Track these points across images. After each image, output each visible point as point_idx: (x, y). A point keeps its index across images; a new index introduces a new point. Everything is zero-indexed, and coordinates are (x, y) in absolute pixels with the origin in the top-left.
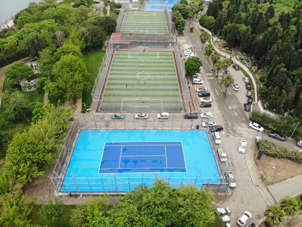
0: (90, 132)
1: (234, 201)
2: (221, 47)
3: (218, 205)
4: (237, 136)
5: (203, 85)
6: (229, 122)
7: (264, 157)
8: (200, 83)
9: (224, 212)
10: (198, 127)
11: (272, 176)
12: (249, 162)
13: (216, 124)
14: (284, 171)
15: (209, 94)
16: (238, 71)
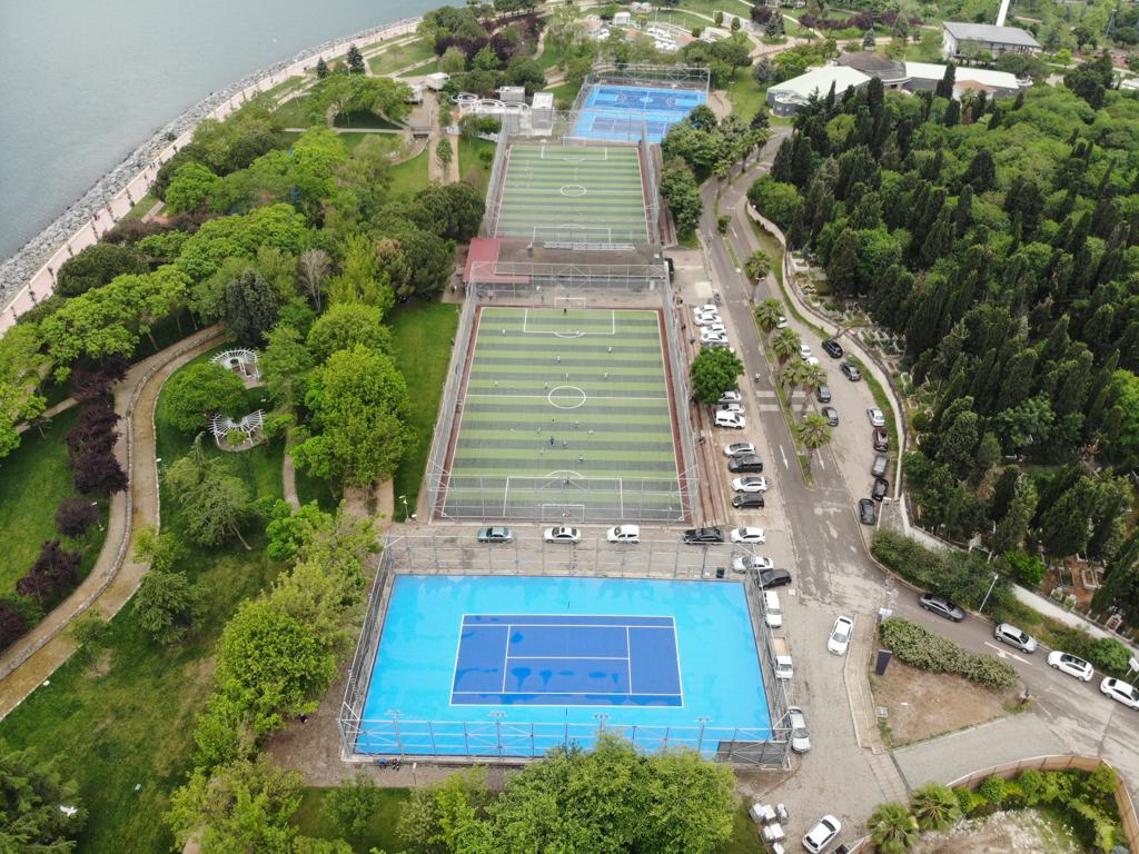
0: (421, 581)
1: (801, 787)
2: (810, 295)
3: (758, 796)
4: (830, 604)
5: (745, 432)
6: (811, 558)
7: (893, 667)
8: (735, 425)
9: (770, 815)
10: (720, 573)
11: (910, 723)
12: (852, 680)
13: (771, 566)
14: (943, 711)
15: (760, 465)
16: (856, 384)
